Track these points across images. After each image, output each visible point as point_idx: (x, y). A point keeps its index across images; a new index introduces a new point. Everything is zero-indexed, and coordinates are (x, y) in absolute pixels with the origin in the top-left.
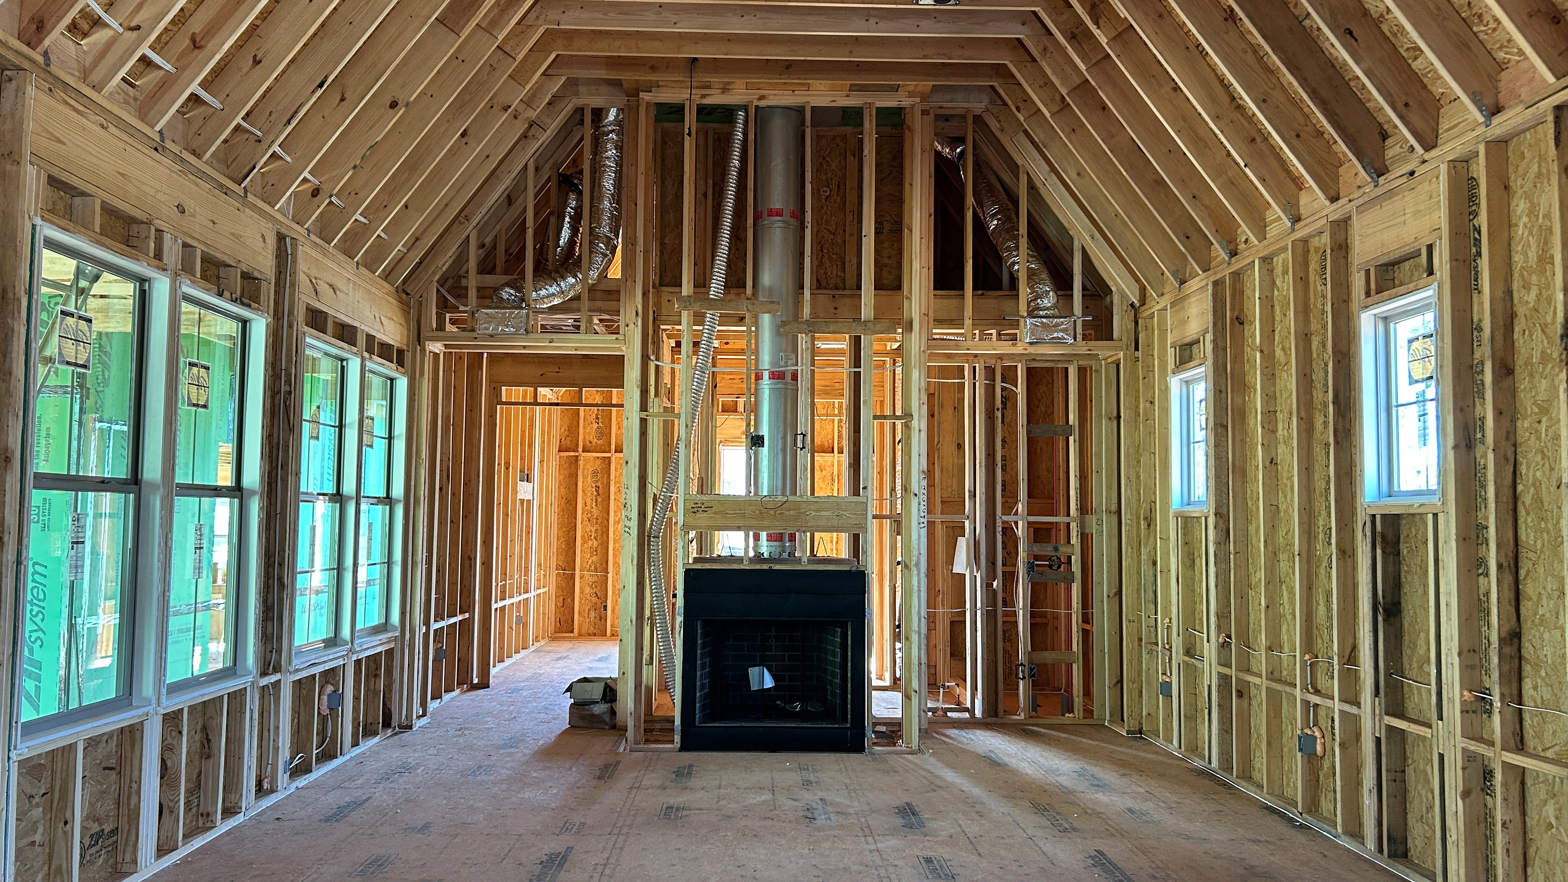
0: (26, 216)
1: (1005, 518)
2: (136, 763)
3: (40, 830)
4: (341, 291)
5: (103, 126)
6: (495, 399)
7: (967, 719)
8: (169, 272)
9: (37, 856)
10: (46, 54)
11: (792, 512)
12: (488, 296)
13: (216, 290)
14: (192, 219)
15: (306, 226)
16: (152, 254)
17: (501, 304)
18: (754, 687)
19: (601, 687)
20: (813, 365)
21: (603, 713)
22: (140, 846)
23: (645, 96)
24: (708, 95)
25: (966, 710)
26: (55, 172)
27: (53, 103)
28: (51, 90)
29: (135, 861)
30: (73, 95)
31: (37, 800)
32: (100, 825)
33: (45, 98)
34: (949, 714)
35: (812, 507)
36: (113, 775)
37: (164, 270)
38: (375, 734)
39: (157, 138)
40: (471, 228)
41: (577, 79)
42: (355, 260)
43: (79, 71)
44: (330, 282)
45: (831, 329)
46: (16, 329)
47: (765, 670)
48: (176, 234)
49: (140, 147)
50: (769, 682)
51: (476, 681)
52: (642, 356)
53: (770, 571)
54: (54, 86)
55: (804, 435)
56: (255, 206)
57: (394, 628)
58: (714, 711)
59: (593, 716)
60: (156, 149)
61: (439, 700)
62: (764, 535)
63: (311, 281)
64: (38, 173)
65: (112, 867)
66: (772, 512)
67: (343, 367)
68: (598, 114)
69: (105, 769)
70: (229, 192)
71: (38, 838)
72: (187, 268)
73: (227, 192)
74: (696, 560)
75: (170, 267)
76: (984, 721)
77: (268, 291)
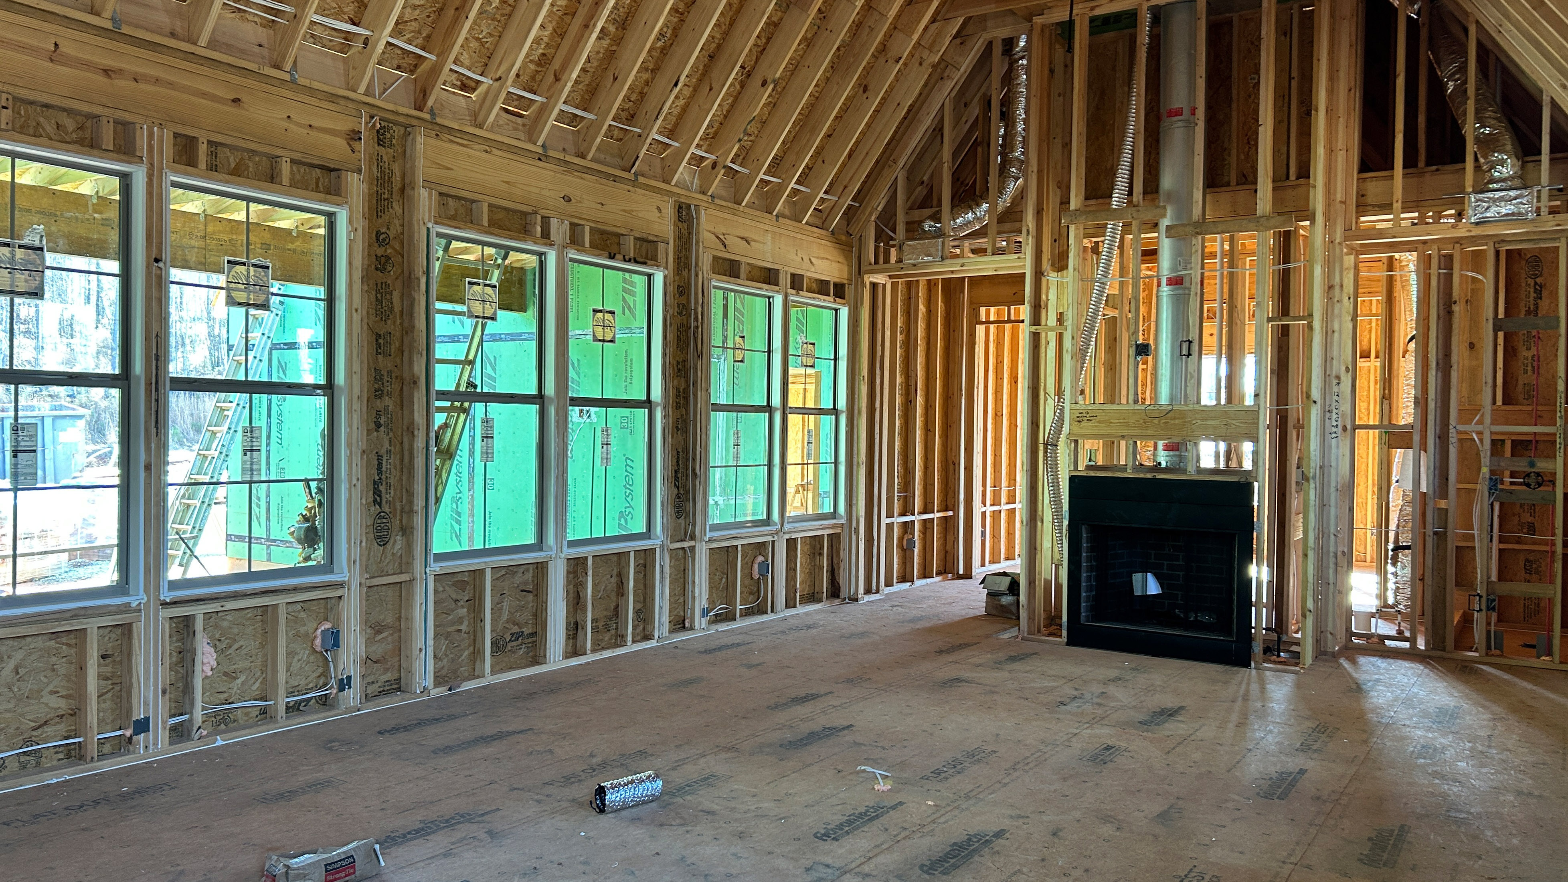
0: (421, 223)
1: (1461, 428)
2: (544, 589)
3: (466, 623)
4: (755, 241)
5: (486, 151)
6: (975, 320)
7: (1406, 649)
8: (556, 247)
9: (463, 640)
10: (432, 112)
11: (1177, 422)
12: (914, 230)
13: (607, 255)
14: (580, 205)
15: (709, 194)
16: (539, 234)
17: (925, 235)
18: (1138, 592)
19: (1008, 580)
20: (1203, 268)
21: (1011, 604)
22: (548, 646)
23: (1038, 20)
24: (1097, 6)
25: (1406, 640)
26: (445, 190)
27: (440, 143)
28: (437, 135)
29: (545, 656)
30: (458, 135)
31: (462, 603)
32: (520, 628)
33: (433, 141)
34: (1387, 642)
35: (1198, 416)
36: (530, 597)
37: (551, 245)
38: (820, 601)
39: (540, 150)
40: (899, 169)
41: (985, 15)
42: (774, 213)
43: (470, 116)
44: (742, 235)
45: (1219, 229)
46: (416, 297)
47: (1150, 577)
48: (562, 217)
49: (523, 160)
50: (1153, 588)
51: (961, 572)
52: (1036, 273)
53: (1154, 479)
54: (441, 130)
55: (1190, 342)
56: (648, 185)
57: (841, 517)
58: (1097, 613)
59: (1002, 606)
60: (539, 159)
61: (910, 584)
62: (1160, 444)
63: (718, 237)
64: (430, 195)
65: (532, 658)
66: (1156, 421)
67: (770, 303)
68: (1009, 44)
69: (522, 591)
70: (617, 179)
71: (464, 627)
72: (575, 241)
73: (615, 179)
74: (1089, 468)
75: (557, 242)
76: (1428, 653)
77: (668, 251)
